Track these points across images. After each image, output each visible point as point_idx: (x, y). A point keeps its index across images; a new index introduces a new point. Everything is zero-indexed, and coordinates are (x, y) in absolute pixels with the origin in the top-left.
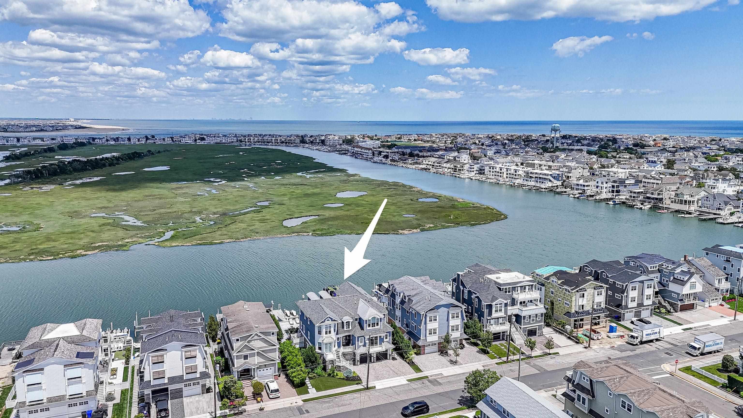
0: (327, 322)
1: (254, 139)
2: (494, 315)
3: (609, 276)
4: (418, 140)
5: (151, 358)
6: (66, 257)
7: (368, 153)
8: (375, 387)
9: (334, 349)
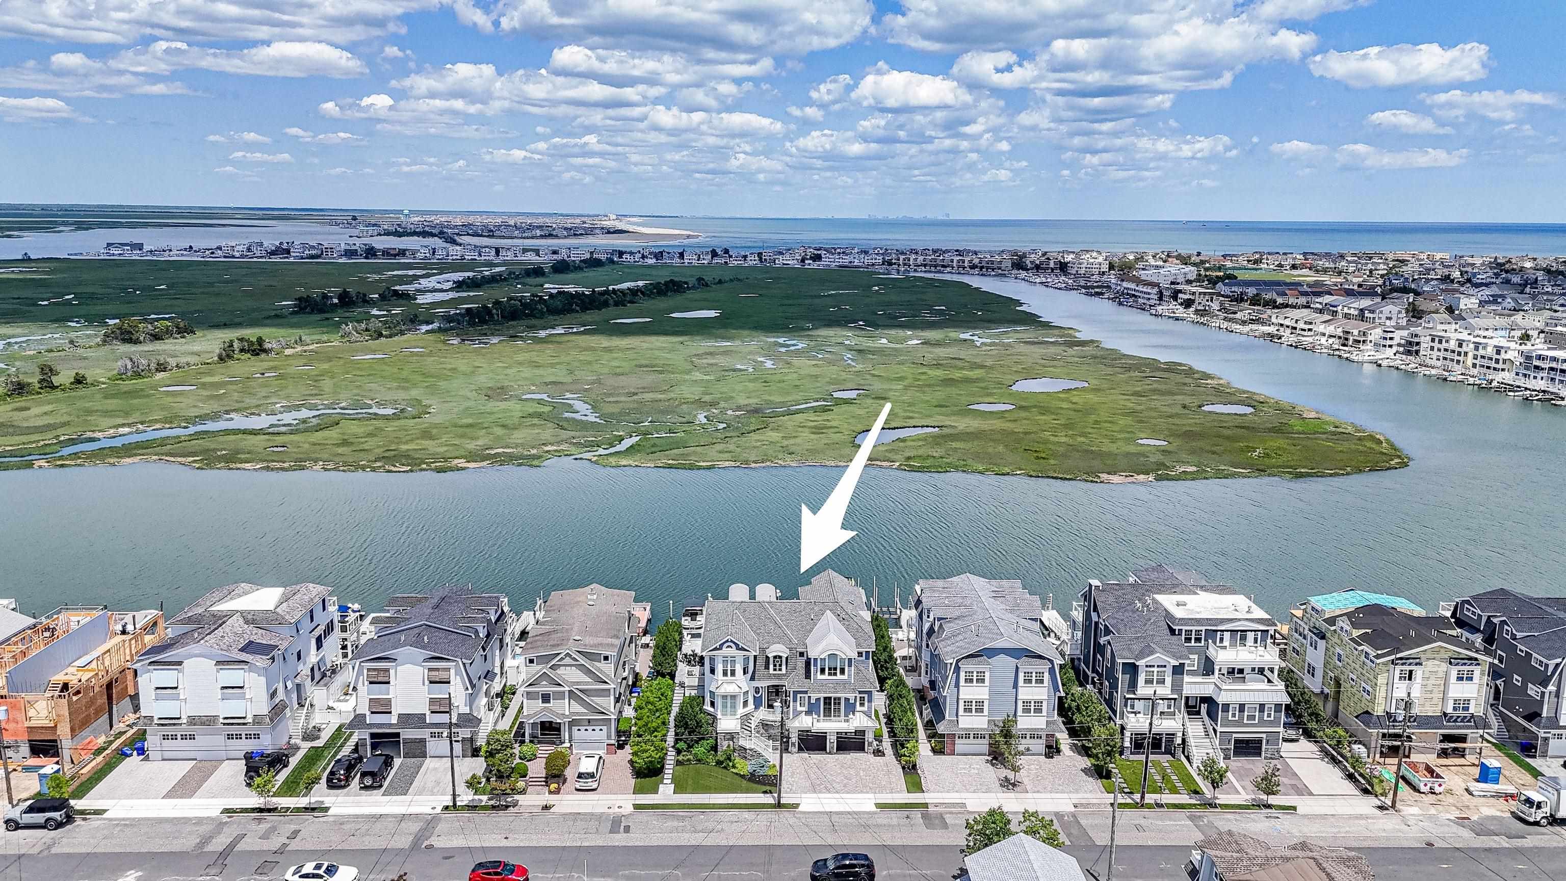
0: (725, 651)
1: (916, 259)
2: (1143, 690)
3: (1519, 635)
4: (1303, 266)
5: (365, 671)
6: (432, 470)
7: (1149, 294)
8: (796, 806)
9: (741, 711)
